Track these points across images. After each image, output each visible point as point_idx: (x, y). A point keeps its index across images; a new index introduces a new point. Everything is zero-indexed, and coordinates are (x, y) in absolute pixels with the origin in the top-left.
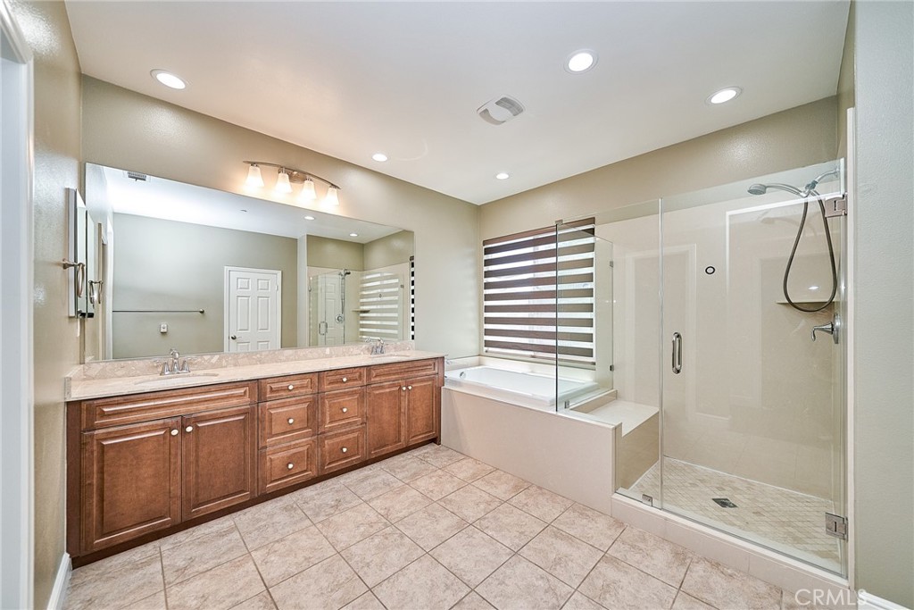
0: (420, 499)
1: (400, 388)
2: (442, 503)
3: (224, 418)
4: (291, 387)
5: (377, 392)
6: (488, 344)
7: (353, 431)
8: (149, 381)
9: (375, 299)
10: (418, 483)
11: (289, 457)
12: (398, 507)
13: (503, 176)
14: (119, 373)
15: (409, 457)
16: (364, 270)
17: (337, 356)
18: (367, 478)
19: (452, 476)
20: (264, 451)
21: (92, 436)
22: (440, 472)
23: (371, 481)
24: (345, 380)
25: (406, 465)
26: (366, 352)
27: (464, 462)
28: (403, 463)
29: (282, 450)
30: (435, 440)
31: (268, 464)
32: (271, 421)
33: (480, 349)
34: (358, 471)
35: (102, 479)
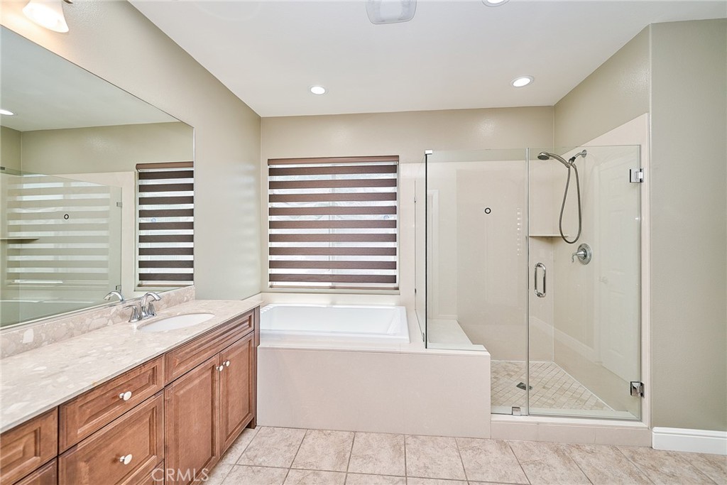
6: (273, 278)
9: (52, 222)
13: (318, 90)
16: (20, 173)
19: (316, 472)
22: (295, 475)
27: (310, 440)
30: (252, 425)
33: (263, 284)
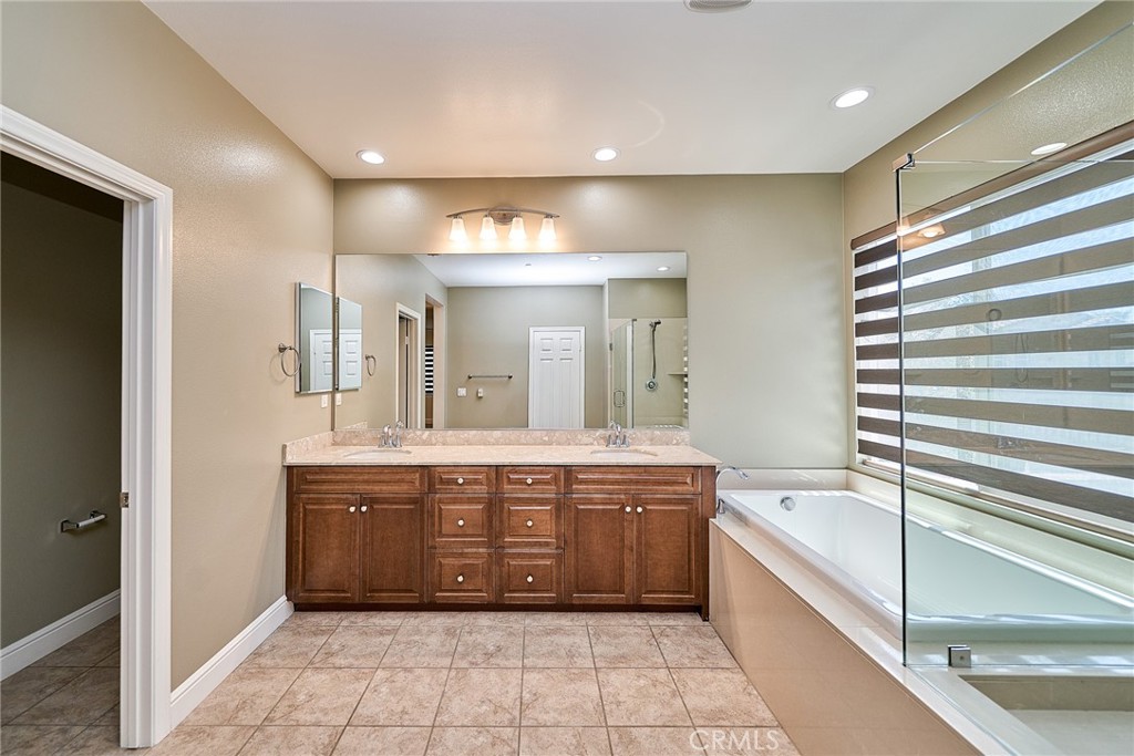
0: (589, 706)
1: (623, 508)
2: (615, 737)
3: (396, 503)
4: (461, 481)
5: (582, 507)
6: (865, 447)
7: (543, 556)
8: (364, 452)
10: (613, 676)
11: (460, 567)
12: (550, 702)
14: (355, 442)
15: (639, 623)
17: (559, 444)
18: (557, 631)
19: (675, 693)
20: (433, 551)
21: (299, 498)
22: (662, 674)
23: (556, 638)
24: (529, 481)
25: (624, 634)
26: (602, 441)
27: (722, 675)
28: (622, 630)
29: (453, 555)
30: (700, 610)
31: (437, 568)
32: (440, 518)
33: (850, 455)
34: (556, 615)
35: (304, 538)
